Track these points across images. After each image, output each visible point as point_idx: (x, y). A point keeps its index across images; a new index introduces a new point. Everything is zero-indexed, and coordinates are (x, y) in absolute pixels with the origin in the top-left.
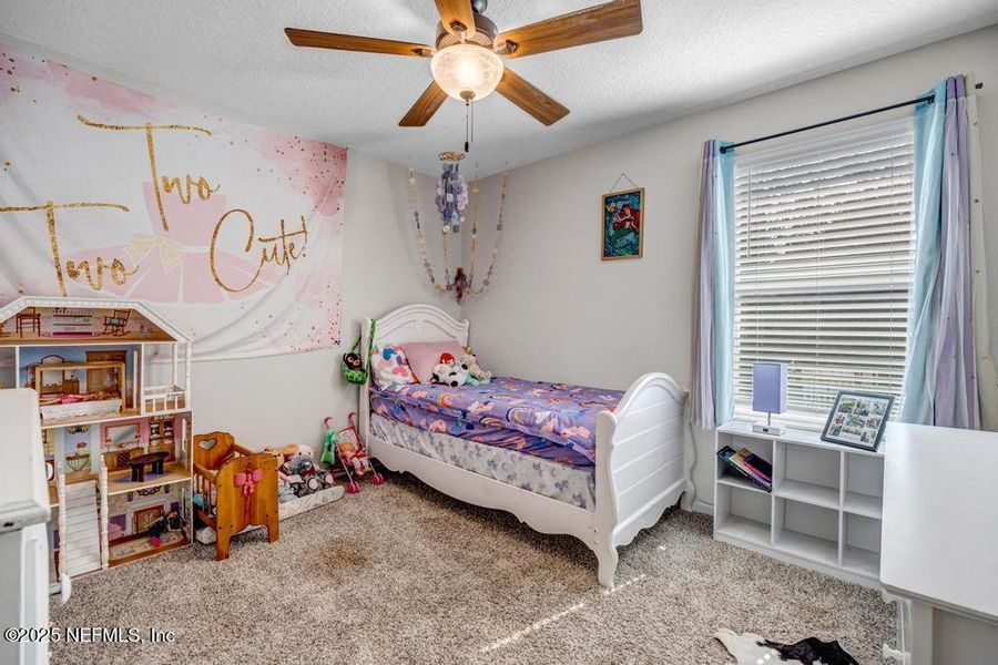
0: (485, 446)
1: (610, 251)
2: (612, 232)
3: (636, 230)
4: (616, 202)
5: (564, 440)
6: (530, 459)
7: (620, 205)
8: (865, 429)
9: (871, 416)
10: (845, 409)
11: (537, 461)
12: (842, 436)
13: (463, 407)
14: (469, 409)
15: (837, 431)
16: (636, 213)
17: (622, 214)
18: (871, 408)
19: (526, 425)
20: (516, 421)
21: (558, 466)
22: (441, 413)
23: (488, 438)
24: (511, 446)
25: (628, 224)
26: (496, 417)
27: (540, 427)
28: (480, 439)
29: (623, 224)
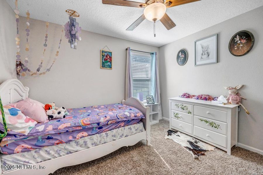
0: (110, 131)
1: (103, 66)
2: (104, 61)
3: (111, 62)
4: (105, 53)
5: (139, 117)
6: (127, 127)
7: (106, 54)
8: (152, 101)
9: (152, 99)
10: (148, 99)
11: (129, 126)
12: (150, 103)
13: (97, 122)
14: (100, 121)
15: (149, 102)
16: (111, 58)
17: (107, 57)
18: (151, 98)
19: (125, 118)
20: (122, 118)
21: (135, 125)
22: (85, 128)
23: (110, 128)
24: (120, 127)
25: (108, 60)
26: (114, 120)
27: (130, 117)
28: (107, 130)
29: (107, 60)
